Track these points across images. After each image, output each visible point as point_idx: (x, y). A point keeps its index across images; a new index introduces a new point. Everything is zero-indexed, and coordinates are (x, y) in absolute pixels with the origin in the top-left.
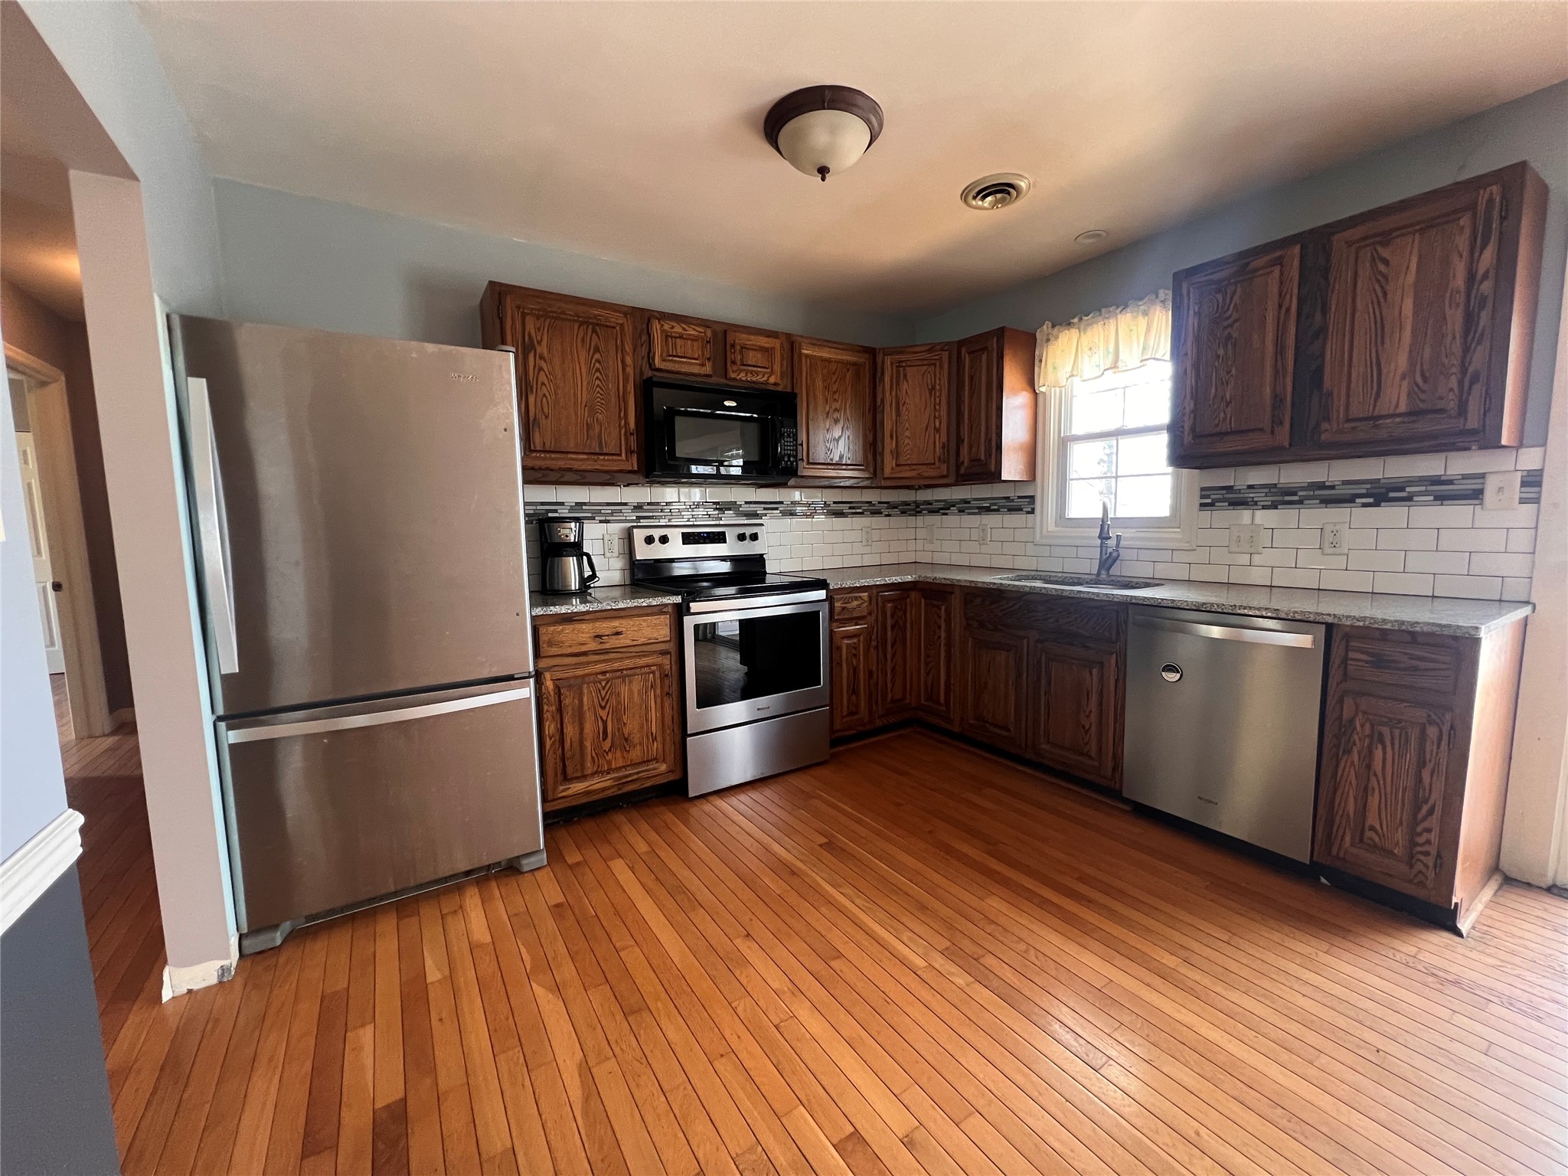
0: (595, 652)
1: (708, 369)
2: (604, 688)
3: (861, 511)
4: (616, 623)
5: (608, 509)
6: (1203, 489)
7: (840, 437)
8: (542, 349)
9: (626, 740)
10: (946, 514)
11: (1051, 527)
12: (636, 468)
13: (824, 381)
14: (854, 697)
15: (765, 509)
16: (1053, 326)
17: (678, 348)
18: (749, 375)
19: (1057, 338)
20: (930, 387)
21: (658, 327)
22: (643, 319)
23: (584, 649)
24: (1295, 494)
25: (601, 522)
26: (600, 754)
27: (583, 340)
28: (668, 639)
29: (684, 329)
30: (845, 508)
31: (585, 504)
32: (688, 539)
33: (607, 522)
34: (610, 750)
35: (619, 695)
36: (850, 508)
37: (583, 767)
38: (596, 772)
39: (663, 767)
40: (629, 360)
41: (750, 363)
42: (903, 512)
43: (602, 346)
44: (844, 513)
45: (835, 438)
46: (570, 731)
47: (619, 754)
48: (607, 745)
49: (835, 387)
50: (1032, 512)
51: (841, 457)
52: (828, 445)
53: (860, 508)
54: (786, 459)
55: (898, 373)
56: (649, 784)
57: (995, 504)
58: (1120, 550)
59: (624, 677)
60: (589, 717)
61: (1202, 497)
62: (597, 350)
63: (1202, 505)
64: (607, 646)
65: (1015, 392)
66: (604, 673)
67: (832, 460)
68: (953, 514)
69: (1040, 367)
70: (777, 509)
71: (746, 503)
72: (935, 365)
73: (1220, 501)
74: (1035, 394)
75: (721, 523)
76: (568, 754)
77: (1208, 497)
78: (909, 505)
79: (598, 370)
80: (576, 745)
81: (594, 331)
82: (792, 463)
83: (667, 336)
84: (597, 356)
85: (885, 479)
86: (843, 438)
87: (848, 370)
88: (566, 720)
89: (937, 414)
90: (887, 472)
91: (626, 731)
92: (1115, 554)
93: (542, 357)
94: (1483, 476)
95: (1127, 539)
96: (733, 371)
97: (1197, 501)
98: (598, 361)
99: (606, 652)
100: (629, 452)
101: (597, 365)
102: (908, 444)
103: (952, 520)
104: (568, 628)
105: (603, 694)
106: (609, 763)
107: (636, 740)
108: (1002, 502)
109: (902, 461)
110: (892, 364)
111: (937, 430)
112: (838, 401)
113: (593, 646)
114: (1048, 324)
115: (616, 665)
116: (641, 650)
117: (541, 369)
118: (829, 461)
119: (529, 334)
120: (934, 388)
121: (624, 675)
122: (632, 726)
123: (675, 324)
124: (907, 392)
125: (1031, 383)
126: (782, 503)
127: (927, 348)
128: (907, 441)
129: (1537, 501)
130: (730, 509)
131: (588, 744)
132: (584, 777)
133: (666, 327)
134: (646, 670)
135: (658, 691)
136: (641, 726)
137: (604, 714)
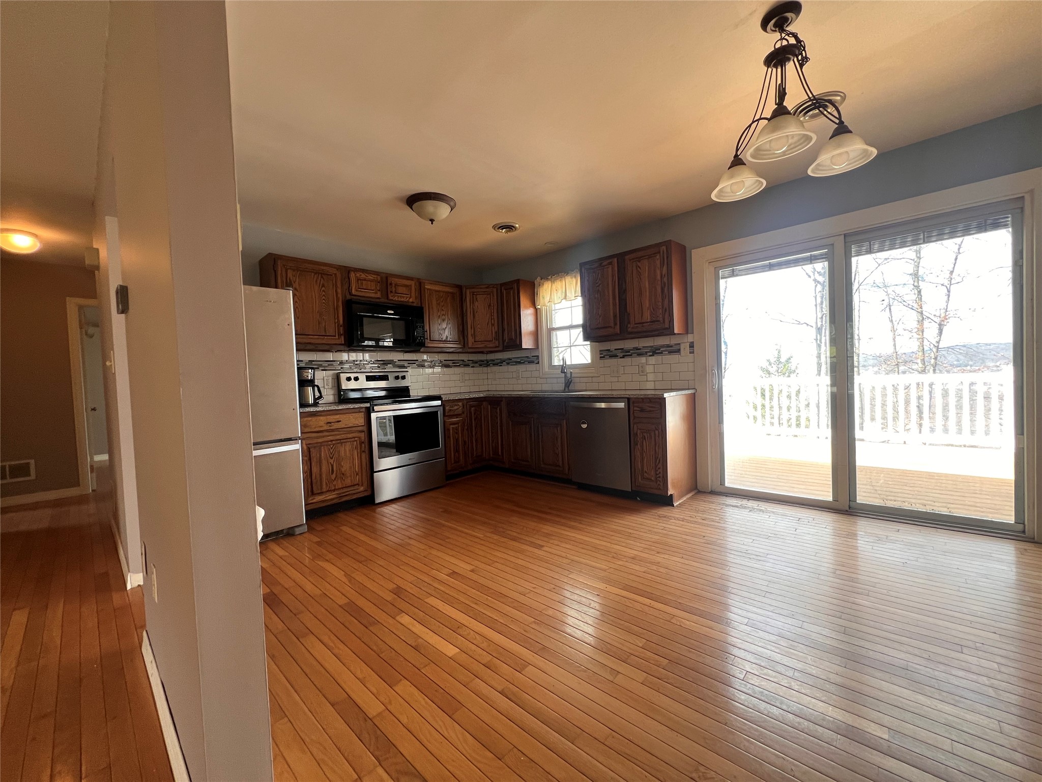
0: (327, 431)
1: (379, 295)
2: (332, 448)
3: (459, 365)
4: (337, 416)
5: (326, 364)
6: (600, 351)
7: (446, 328)
8: (296, 286)
9: (343, 474)
10: (501, 366)
11: (547, 370)
12: (343, 343)
13: (437, 301)
14: (457, 454)
15: (409, 364)
16: (541, 279)
17: (364, 285)
18: (399, 298)
19: (543, 285)
20: (488, 305)
21: (354, 275)
22: (346, 271)
23: (321, 429)
24: (629, 352)
25: (322, 370)
26: (330, 481)
27: (316, 281)
28: (363, 424)
29: (367, 276)
30: (450, 363)
31: (313, 361)
32: (369, 379)
33: (327, 370)
34: (335, 479)
35: (339, 452)
36: (453, 363)
37: (320, 488)
38: (328, 491)
39: (362, 489)
40: (339, 291)
41: (399, 292)
42: (481, 365)
43: (326, 285)
44: (450, 366)
45: (443, 329)
46: (315, 470)
47: (339, 481)
48: (333, 476)
49: (442, 304)
50: (538, 363)
51: (447, 337)
52: (440, 332)
53: (458, 363)
54: (419, 338)
55: (473, 297)
56: (355, 497)
57: (522, 360)
58: (572, 379)
59: (342, 443)
60: (324, 463)
61: (601, 354)
62: (323, 286)
63: (601, 357)
64: (331, 428)
65: (526, 308)
66: (331, 441)
67: (442, 339)
68: (504, 365)
69: (537, 297)
70: (415, 363)
71: (399, 360)
72: (490, 294)
73: (607, 355)
74: (536, 310)
75: (386, 370)
76: (314, 481)
77: (602, 354)
78: (483, 361)
80: (318, 476)
81: (322, 277)
82: (422, 340)
83: (358, 280)
84: (323, 289)
85: (469, 348)
86: (447, 329)
87: (449, 296)
88: (313, 464)
89: (493, 317)
90: (470, 345)
91: (343, 470)
92: (570, 380)
94: (679, 344)
95: (575, 373)
96: (392, 296)
97: (599, 356)
98: (323, 291)
99: (333, 430)
100: (340, 335)
101: (323, 293)
102: (479, 331)
103: (504, 368)
104: (314, 419)
105: (332, 452)
106: (335, 486)
107: (348, 475)
108: (526, 359)
109: (477, 339)
110: (470, 293)
111: (493, 325)
112: (444, 311)
113: (326, 427)
114: (539, 278)
115: (338, 437)
116: (349, 430)
118: (441, 339)
119: (290, 279)
120: (490, 305)
121: (341, 442)
122: (346, 466)
123: (361, 274)
124: (477, 307)
125: (533, 304)
126: (417, 360)
127: (486, 286)
129: (693, 353)
130: (390, 364)
131: (324, 476)
132: (321, 493)
133: (358, 275)
134: (353, 439)
135: (359, 451)
136: (350, 467)
137: (332, 461)
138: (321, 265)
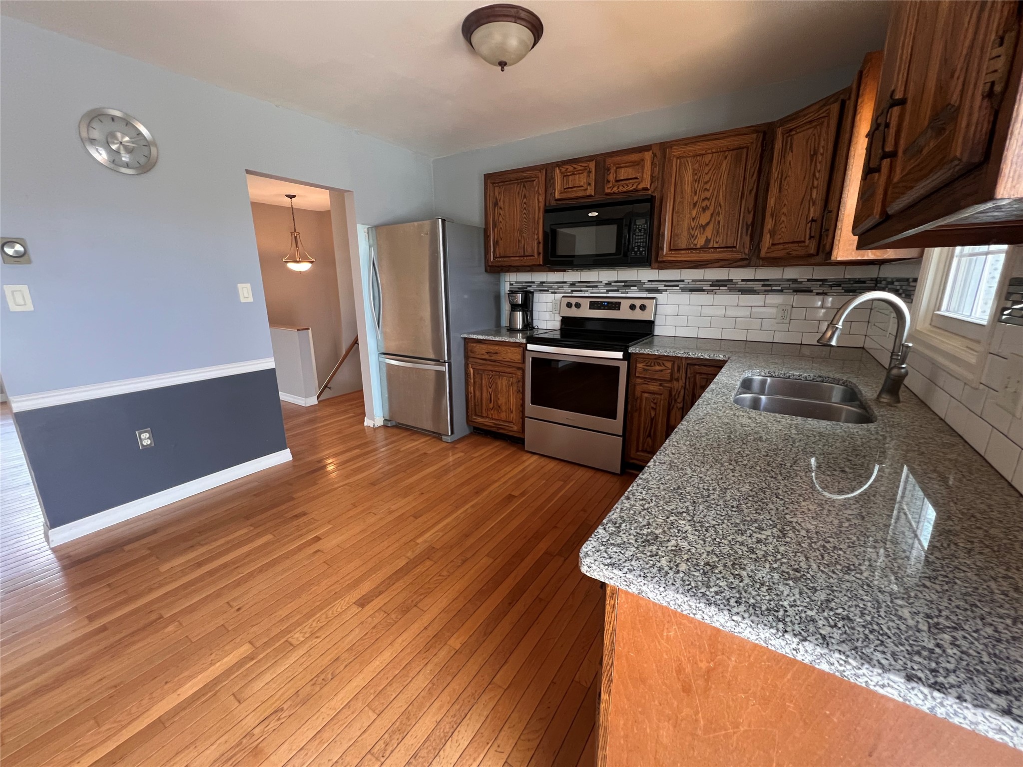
0: (489, 360)
1: (591, 191)
2: (491, 378)
3: (779, 288)
4: (497, 348)
5: (557, 286)
7: (708, 224)
8: (501, 204)
9: (499, 407)
12: (541, 263)
13: (694, 174)
17: (570, 182)
18: (621, 188)
20: (812, 153)
21: (558, 172)
22: (548, 169)
23: (484, 357)
25: (552, 293)
26: (488, 409)
27: (519, 193)
28: (519, 361)
29: (575, 168)
30: (758, 286)
32: (593, 306)
33: (555, 293)
34: (492, 409)
35: (497, 383)
36: (763, 286)
37: (482, 413)
38: (487, 417)
39: (515, 428)
40: (541, 199)
41: (622, 178)
43: (527, 195)
45: (701, 226)
46: (478, 394)
47: (496, 412)
48: (491, 406)
49: (707, 178)
51: (708, 241)
52: (693, 233)
54: (636, 250)
55: (786, 144)
56: (511, 434)
59: (499, 376)
60: (484, 389)
62: (525, 197)
64: (492, 358)
66: (492, 371)
76: (477, 404)
79: (525, 208)
80: (480, 401)
81: (524, 186)
83: (564, 176)
84: (525, 200)
85: (760, 259)
86: (711, 226)
87: (726, 157)
88: (476, 388)
90: (763, 253)
91: (500, 403)
93: (501, 208)
98: (525, 203)
99: (493, 361)
100: (539, 254)
101: (525, 206)
102: (785, 224)
104: (478, 346)
105: (491, 381)
106: (492, 415)
107: (504, 409)
110: (783, 134)
112: (708, 190)
113: (487, 357)
115: (496, 369)
116: (507, 364)
117: (500, 214)
119: (496, 197)
120: (816, 153)
121: (500, 374)
122: (502, 400)
123: (567, 167)
124: (790, 164)
127: (820, 105)
128: (783, 218)
130: (635, 286)
131: (484, 402)
132: (482, 417)
133: (563, 170)
134: (511, 375)
135: (514, 388)
136: (506, 403)
137: (490, 390)
138: (523, 172)
